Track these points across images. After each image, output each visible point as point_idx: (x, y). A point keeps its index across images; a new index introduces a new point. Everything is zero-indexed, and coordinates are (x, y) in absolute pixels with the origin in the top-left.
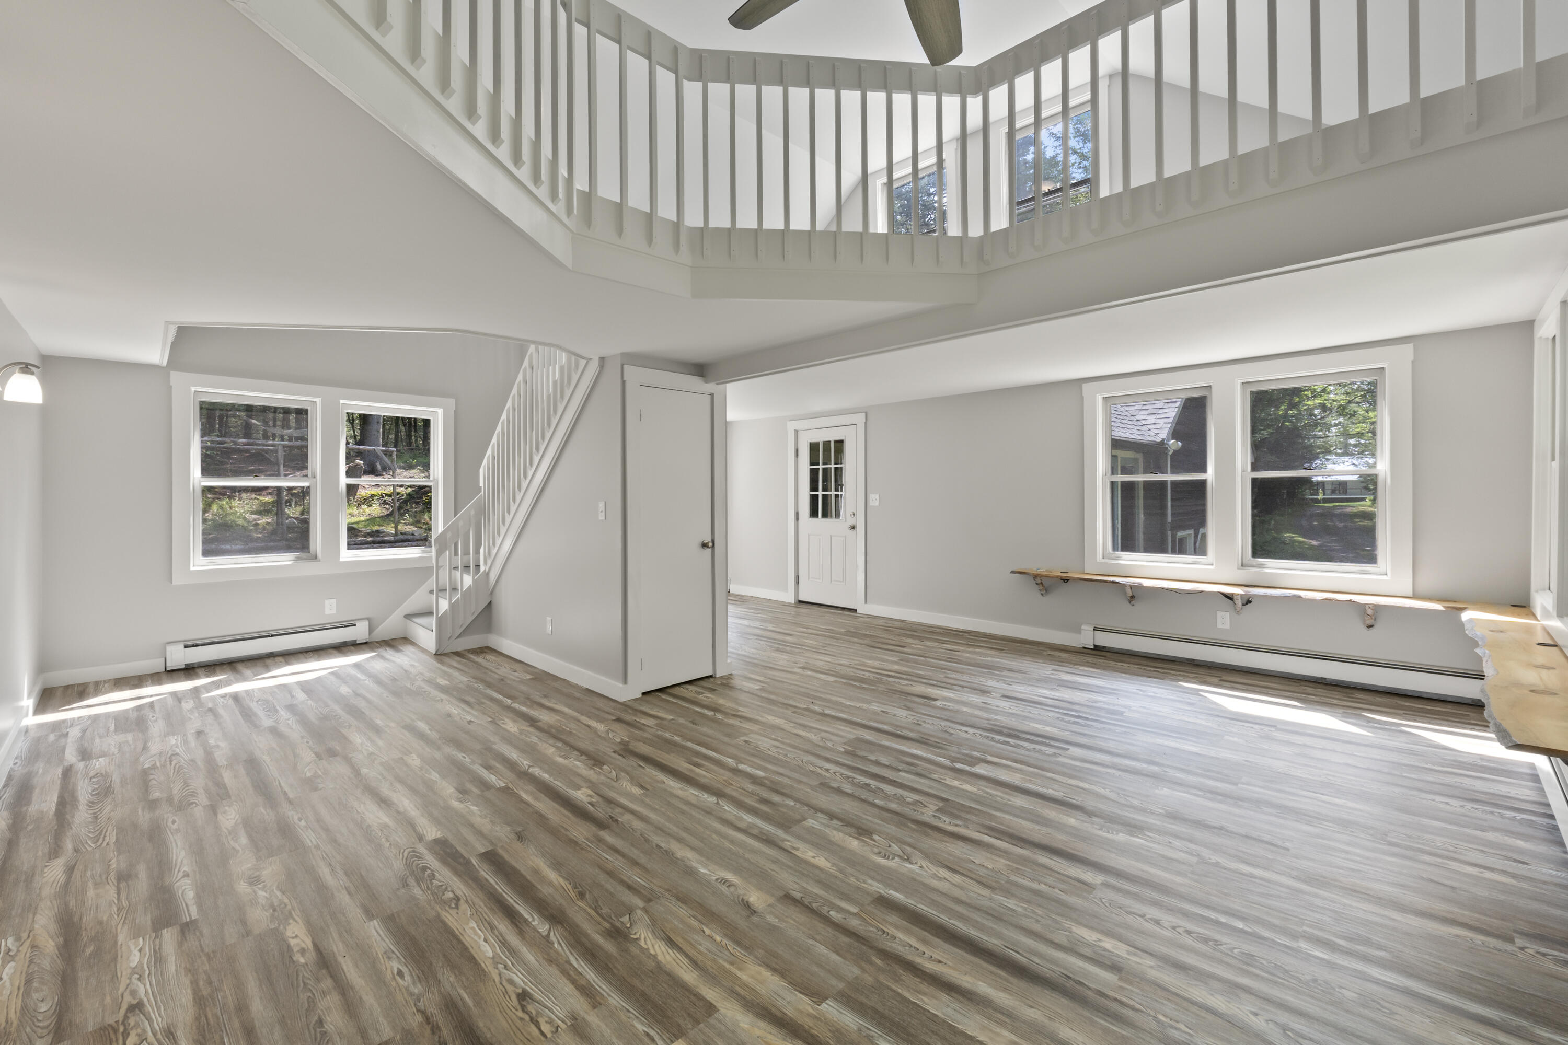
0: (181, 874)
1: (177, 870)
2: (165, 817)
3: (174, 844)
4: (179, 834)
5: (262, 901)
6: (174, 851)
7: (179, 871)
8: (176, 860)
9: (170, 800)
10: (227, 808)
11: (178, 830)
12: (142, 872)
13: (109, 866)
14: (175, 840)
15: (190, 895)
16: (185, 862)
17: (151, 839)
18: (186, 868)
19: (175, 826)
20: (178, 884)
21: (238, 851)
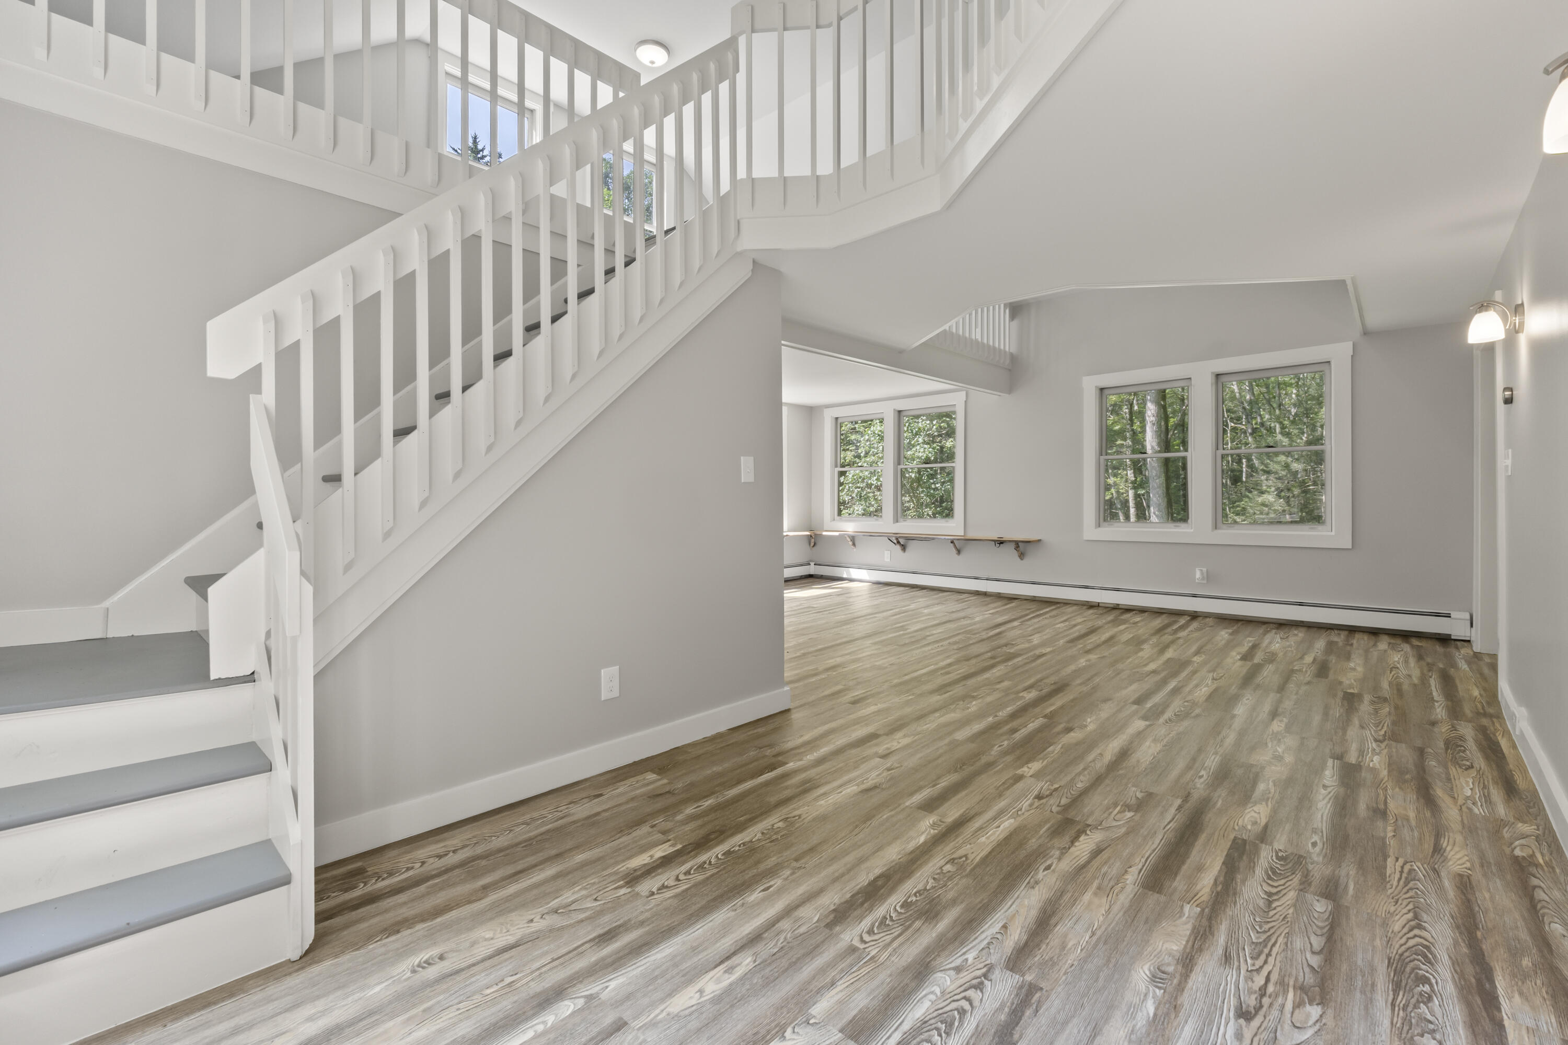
0: (1329, 789)
1: (1331, 794)
2: (1321, 859)
3: (1325, 818)
4: (1315, 826)
5: (1283, 747)
6: (1327, 811)
7: (1330, 793)
8: (1329, 802)
9: (1306, 883)
10: (1249, 827)
11: (1314, 831)
12: (1362, 808)
13: (1395, 831)
14: (1322, 822)
15: (1328, 773)
16: (1321, 797)
17: (1346, 838)
18: (1323, 791)
19: (1315, 838)
20: (1334, 784)
21: (1274, 782)
